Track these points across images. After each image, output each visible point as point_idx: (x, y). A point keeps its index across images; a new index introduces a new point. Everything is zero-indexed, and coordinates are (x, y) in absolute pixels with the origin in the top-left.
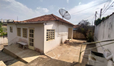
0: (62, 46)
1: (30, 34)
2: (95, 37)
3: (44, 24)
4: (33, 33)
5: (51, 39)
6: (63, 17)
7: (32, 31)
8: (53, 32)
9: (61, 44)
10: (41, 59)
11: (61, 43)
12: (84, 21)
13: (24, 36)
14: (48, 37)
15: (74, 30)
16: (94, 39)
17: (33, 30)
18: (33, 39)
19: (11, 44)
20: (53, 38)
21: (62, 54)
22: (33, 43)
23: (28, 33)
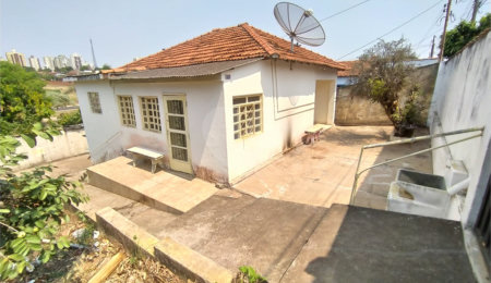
0: (292, 155)
1: (170, 117)
2: (436, 113)
3: (223, 78)
4: (182, 113)
5: (249, 131)
6: (293, 35)
7: (177, 106)
8: (254, 103)
9: (286, 149)
10: (224, 202)
11: (289, 143)
12: (388, 47)
13: (146, 126)
14: (240, 126)
15: (338, 86)
16: (430, 121)
17: (180, 102)
18: (184, 136)
19: (102, 155)
20: (256, 126)
21: (293, 183)
22: (185, 151)
23: (164, 113)
